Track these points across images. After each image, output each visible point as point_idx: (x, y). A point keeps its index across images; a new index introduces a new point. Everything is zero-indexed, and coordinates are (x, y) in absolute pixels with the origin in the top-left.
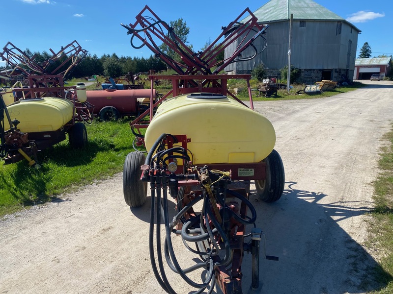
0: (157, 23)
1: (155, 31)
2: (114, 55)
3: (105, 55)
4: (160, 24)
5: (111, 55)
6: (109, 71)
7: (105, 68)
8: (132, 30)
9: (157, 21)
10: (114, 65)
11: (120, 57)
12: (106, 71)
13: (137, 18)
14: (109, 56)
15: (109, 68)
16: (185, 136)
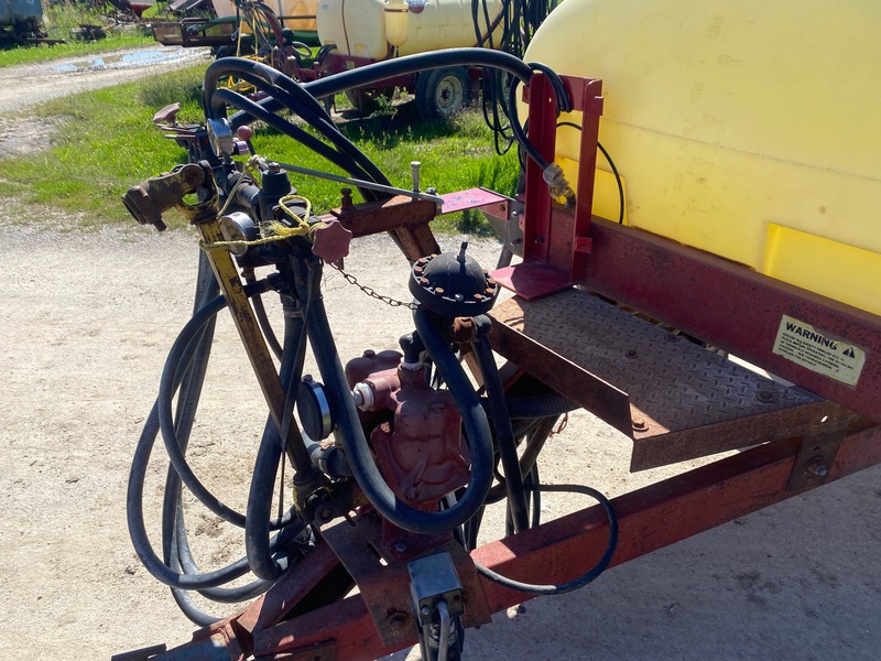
16: (598, 85)
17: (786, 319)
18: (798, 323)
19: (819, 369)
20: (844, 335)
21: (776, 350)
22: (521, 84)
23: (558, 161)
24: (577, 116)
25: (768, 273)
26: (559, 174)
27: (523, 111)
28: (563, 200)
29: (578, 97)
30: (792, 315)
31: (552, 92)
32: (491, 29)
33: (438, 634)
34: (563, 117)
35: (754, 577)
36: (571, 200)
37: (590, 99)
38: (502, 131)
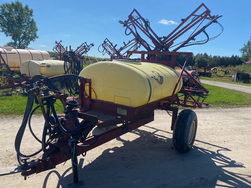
0: (139, 18)
1: (137, 24)
2: (205, 54)
3: (199, 54)
4: (140, 19)
5: (203, 54)
6: (198, 64)
7: (196, 61)
8: (125, 24)
9: (139, 17)
10: (202, 60)
11: (209, 55)
12: (196, 64)
13: (129, 17)
14: (202, 54)
15: (198, 61)
16: (91, 79)
17: (118, 108)
18: (119, 108)
19: (123, 114)
20: (124, 109)
21: (118, 113)
22: (79, 79)
23: (85, 91)
24: (88, 84)
25: (116, 103)
26: (86, 93)
27: (79, 84)
28: (87, 97)
29: (88, 81)
30: (119, 107)
31: (84, 81)
32: (68, 70)
33: (73, 149)
34: (86, 84)
35: (124, 157)
36: (88, 97)
37: (90, 81)
38: (72, 93)
